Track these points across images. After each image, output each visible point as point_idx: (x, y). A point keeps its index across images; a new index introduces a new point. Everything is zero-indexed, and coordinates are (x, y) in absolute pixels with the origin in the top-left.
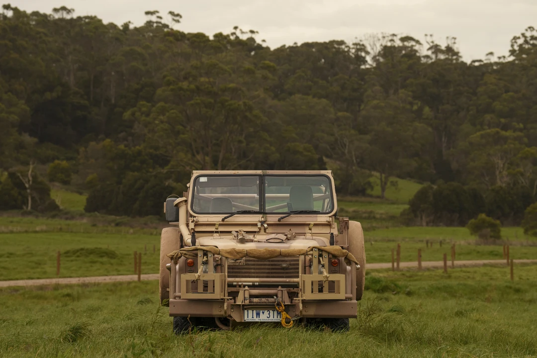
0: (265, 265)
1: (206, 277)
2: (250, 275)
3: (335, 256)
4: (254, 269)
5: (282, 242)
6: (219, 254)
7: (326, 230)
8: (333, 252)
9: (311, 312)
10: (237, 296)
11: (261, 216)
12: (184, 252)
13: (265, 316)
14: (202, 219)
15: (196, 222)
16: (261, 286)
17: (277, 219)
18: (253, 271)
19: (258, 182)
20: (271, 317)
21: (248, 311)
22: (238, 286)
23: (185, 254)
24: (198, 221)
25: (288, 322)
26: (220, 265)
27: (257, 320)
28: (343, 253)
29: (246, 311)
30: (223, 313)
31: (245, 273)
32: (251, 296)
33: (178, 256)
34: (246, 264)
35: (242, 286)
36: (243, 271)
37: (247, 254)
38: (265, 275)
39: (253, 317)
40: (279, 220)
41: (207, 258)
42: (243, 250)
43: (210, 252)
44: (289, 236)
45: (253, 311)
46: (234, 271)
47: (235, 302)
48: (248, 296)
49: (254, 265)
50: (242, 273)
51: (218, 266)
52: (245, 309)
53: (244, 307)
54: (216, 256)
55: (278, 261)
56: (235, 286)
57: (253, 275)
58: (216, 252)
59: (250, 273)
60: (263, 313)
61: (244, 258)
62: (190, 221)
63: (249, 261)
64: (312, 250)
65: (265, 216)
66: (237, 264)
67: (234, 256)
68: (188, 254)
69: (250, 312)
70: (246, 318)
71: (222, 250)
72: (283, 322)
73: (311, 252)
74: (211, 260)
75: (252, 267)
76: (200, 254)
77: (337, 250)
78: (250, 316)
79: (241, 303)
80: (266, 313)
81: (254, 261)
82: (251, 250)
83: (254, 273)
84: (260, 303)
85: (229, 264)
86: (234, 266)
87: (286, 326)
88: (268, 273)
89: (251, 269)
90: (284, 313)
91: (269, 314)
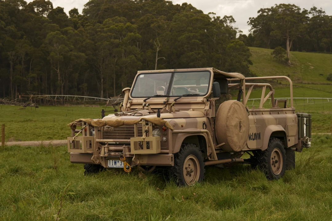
2: (116, 137)
4: (119, 133)
7: (202, 107)
9: (145, 162)
10: (101, 151)
13: (119, 164)
14: (135, 101)
17: (173, 100)
20: (123, 165)
24: (132, 102)
26: (100, 130)
27: (115, 166)
29: (109, 161)
31: (113, 135)
32: (110, 151)
36: (113, 134)
37: (106, 124)
38: (124, 137)
39: (113, 165)
41: (86, 126)
43: (88, 123)
45: (113, 161)
46: (107, 134)
48: (108, 151)
52: (108, 159)
53: (106, 158)
57: (117, 137)
59: (116, 135)
60: (118, 162)
62: (129, 102)
66: (109, 130)
67: (98, 125)
68: (78, 123)
69: (111, 161)
70: (109, 165)
72: (125, 169)
73: (141, 122)
75: (117, 132)
76: (83, 124)
78: (111, 164)
79: (102, 156)
82: (108, 121)
84: (115, 155)
85: (104, 130)
86: (107, 131)
87: (127, 171)
88: (126, 136)
89: (116, 133)
90: (125, 162)
91: (121, 163)
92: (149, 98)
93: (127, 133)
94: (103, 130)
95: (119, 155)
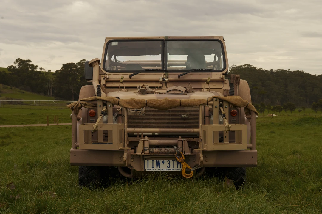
0: (165, 115)
1: (106, 128)
2: (151, 125)
3: (235, 106)
4: (155, 119)
5: (182, 93)
6: (118, 104)
7: (219, 86)
8: (234, 102)
9: (212, 162)
10: (138, 146)
11: (163, 73)
12: (84, 102)
13: (165, 166)
14: (113, 76)
15: (107, 79)
16: (161, 136)
17: (177, 76)
18: (153, 121)
19: (161, 46)
20: (172, 167)
21: (148, 161)
22: (138, 136)
24: (109, 78)
25: (188, 172)
26: (121, 115)
27: (157, 170)
28: (244, 103)
29: (146, 161)
30: (122, 163)
31: (146, 123)
32: (151, 146)
33: (79, 106)
34: (147, 115)
35: (142, 136)
36: (144, 121)
37: (147, 104)
38: (165, 125)
39: (153, 167)
40: (179, 77)
41: (107, 108)
42: (142, 100)
43: (110, 102)
44: (188, 89)
45: (153, 161)
46: (134, 121)
47: (135, 152)
48: (148, 147)
49: (154, 115)
50: (143, 123)
51: (119, 116)
52: (146, 159)
53: (144, 157)
54: (116, 106)
55: (178, 111)
56: (136, 136)
57: (153, 125)
58: (116, 102)
59: (150, 123)
60: (163, 163)
61: (144, 108)
62: (102, 78)
63: (150, 111)
64: (212, 100)
65: (166, 73)
66: (138, 114)
67: (134, 106)
68: (88, 104)
69: (150, 162)
70: (146, 168)
71: (122, 100)
72: (184, 173)
73: (212, 102)
74: (111, 110)
75: (152, 117)
76: (100, 104)
77: (237, 100)
78: (150, 166)
79: (140, 154)
80: (166, 162)
81: (154, 111)
82: (150, 100)
83: (154, 123)
84: (160, 153)
85: (129, 114)
86: (134, 116)
87: (187, 176)
89: (151, 119)
90: (185, 163)
91: (169, 164)
92: (137, 72)
93: (169, 119)
95: (167, 152)
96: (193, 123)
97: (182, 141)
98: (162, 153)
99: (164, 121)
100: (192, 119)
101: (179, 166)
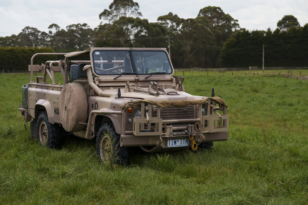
0: (174, 110)
6: (155, 105)
11: (135, 76)
13: (179, 143)
17: (144, 78)
18: (168, 114)
20: (183, 144)
21: (169, 141)
23: (133, 105)
24: (100, 80)
27: (174, 146)
30: (155, 143)
37: (172, 104)
39: (172, 145)
40: (146, 78)
41: (148, 107)
42: (169, 101)
43: (150, 103)
45: (172, 140)
48: (172, 132)
53: (170, 138)
57: (168, 117)
59: (166, 115)
60: (178, 141)
62: (96, 80)
65: (137, 76)
67: (165, 105)
69: (171, 141)
70: (168, 145)
71: (158, 102)
72: (193, 147)
73: (207, 102)
75: (167, 111)
76: (143, 105)
79: (168, 136)
80: (180, 141)
82: (174, 101)
85: (154, 110)
87: (195, 149)
88: (176, 115)
90: (194, 141)
91: (181, 142)
92: (120, 75)
94: (152, 110)
95: (181, 134)
96: (190, 114)
97: (191, 127)
98: (178, 135)
99: (174, 114)
100: (189, 112)
101: (187, 143)
